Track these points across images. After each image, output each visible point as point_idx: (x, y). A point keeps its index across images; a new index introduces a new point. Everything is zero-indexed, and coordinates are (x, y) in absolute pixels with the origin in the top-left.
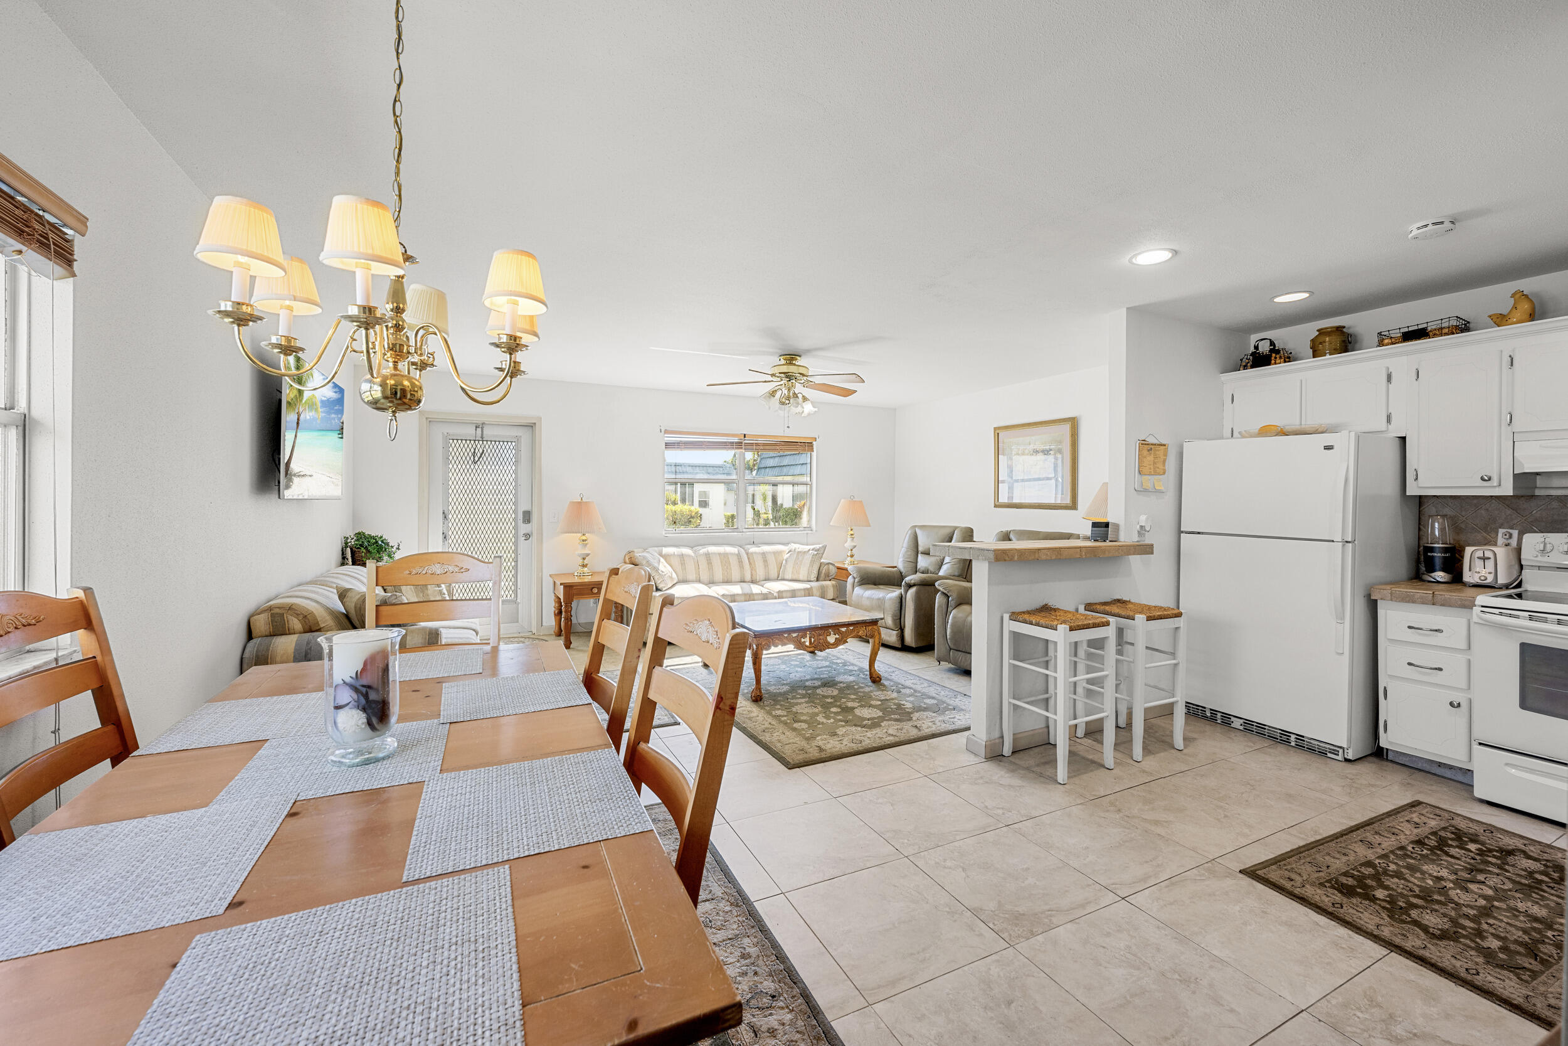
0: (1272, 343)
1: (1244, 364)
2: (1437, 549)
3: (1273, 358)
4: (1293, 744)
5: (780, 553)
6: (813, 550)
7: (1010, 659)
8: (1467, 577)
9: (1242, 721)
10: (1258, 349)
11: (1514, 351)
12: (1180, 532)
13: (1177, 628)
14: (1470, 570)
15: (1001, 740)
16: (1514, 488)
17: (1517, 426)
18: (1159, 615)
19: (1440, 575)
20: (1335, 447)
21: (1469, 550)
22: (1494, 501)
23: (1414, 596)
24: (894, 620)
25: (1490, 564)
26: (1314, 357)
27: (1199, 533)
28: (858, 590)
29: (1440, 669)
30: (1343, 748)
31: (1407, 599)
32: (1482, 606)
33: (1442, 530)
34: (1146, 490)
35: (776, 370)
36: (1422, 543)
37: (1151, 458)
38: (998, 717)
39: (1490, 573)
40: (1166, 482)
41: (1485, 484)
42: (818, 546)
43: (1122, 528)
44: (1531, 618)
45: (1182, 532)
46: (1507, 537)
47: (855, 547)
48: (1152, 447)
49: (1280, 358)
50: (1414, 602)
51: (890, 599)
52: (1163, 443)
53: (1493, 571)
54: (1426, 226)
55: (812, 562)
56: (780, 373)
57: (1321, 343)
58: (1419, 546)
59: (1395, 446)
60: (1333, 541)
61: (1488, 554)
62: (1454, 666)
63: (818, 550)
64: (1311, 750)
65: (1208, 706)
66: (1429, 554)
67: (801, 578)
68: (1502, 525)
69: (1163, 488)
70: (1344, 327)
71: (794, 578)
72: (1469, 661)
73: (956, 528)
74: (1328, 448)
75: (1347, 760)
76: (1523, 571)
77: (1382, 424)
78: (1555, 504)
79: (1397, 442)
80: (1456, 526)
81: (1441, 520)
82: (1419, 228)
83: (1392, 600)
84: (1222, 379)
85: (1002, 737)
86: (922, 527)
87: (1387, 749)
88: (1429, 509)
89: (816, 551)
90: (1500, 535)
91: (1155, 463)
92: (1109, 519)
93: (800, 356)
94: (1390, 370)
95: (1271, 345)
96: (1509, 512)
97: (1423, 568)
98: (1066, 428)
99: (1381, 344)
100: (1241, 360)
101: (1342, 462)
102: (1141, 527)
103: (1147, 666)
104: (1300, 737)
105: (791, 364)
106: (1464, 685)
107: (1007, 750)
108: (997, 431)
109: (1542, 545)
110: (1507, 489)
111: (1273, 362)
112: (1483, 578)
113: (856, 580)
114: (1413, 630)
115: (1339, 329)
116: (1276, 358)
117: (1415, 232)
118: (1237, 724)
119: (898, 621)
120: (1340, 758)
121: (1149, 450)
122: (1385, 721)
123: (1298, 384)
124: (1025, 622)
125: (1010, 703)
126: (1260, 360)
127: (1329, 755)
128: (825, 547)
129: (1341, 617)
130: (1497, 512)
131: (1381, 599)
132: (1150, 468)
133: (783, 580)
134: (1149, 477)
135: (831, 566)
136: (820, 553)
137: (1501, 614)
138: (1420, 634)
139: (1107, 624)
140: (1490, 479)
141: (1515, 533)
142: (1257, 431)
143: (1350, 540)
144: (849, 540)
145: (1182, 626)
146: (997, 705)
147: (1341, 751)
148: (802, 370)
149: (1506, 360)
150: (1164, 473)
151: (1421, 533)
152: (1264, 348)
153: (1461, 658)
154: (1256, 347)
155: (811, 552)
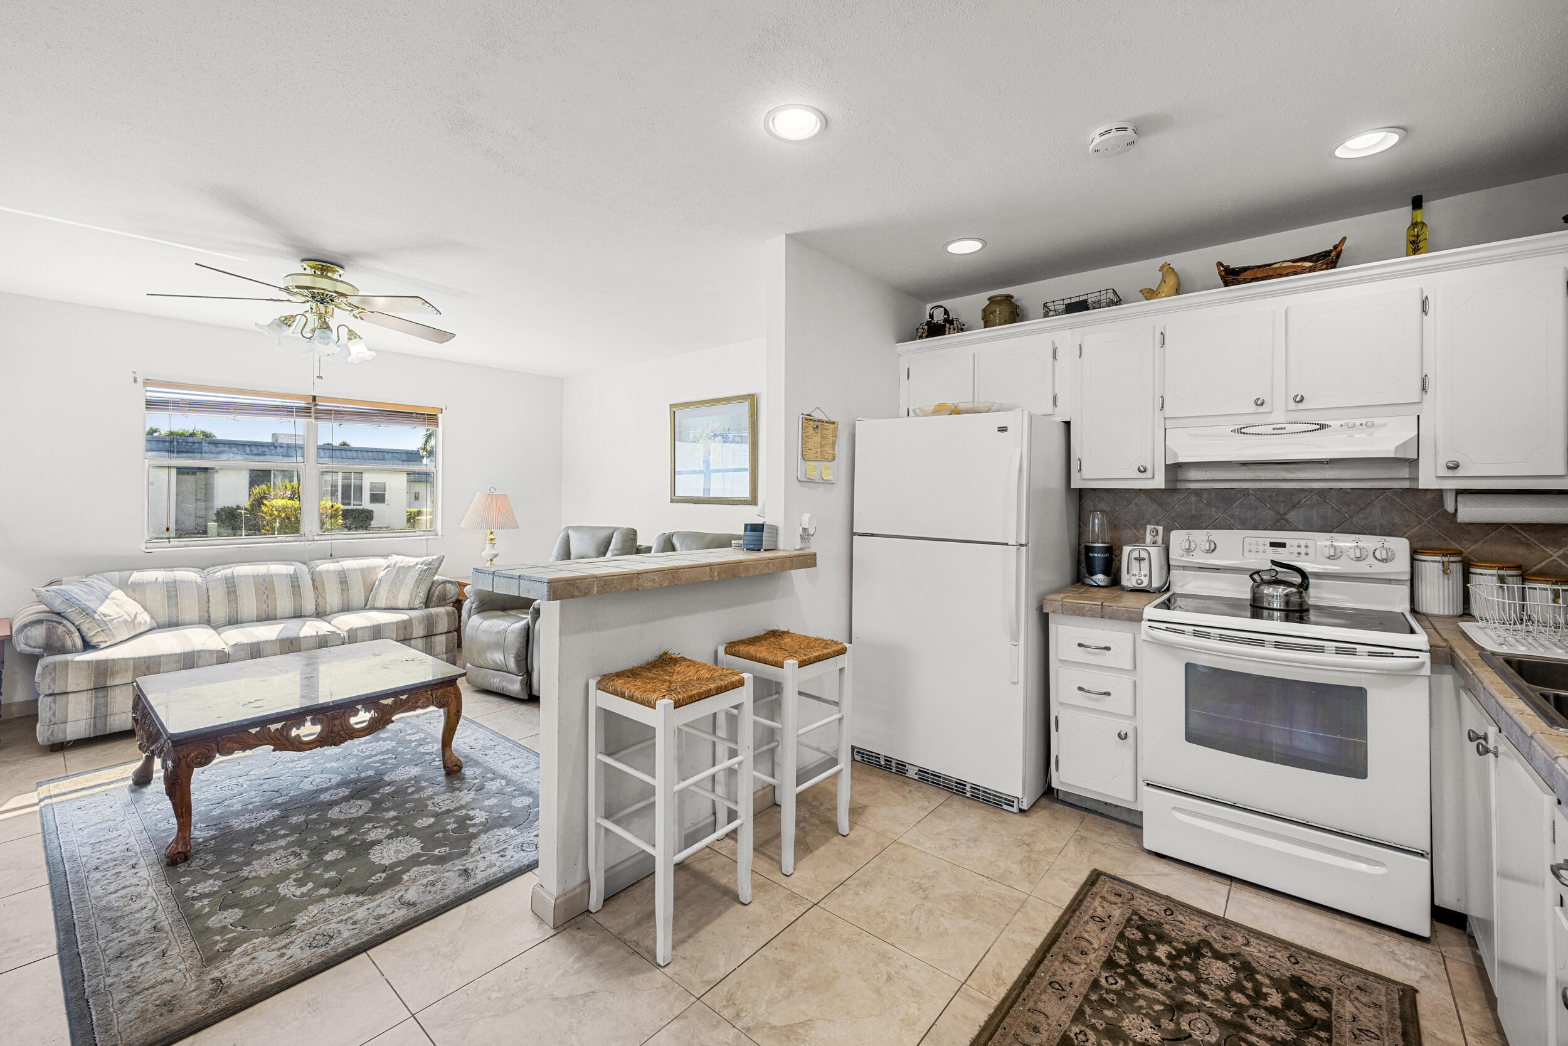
0: (946, 312)
1: (919, 334)
2: (1097, 550)
3: (947, 329)
4: (968, 794)
5: (374, 569)
6: (422, 564)
7: (598, 752)
8: (1127, 581)
9: (917, 769)
10: (933, 319)
11: (1165, 327)
12: (853, 534)
13: (841, 670)
14: (1128, 573)
15: (586, 887)
16: (1166, 481)
17: (1169, 411)
18: (816, 657)
19: (1100, 578)
20: (1009, 429)
21: (1126, 549)
22: (1142, 495)
23: (1083, 608)
24: (518, 662)
25: (1145, 564)
26: (985, 327)
27: (872, 535)
28: (475, 620)
29: (1108, 694)
30: (1018, 799)
31: (1078, 612)
32: (1149, 620)
33: (1101, 525)
34: (811, 481)
35: (291, 283)
36: (1082, 541)
37: (817, 439)
38: (582, 850)
39: (1145, 576)
40: (835, 471)
41: (1142, 475)
42: (430, 558)
43: (781, 532)
44: (1196, 634)
45: (855, 534)
46: (1154, 534)
47: (496, 555)
48: (819, 424)
49: (954, 329)
50: (1084, 615)
51: (513, 632)
52: (833, 420)
53: (1148, 574)
54: (1109, 131)
55: (419, 581)
56: (297, 287)
57: (991, 313)
58: (1079, 545)
59: (1060, 431)
60: (1007, 544)
61: (1144, 555)
62: (1121, 687)
63: (430, 564)
64: (987, 801)
65: (883, 753)
66: (1091, 555)
67: (400, 604)
68: (1149, 520)
69: (832, 478)
70: (1012, 297)
71: (389, 605)
72: (1135, 682)
73: (616, 529)
74: (1002, 429)
75: (1021, 811)
76: (1171, 572)
77: (1048, 408)
78: (1193, 498)
79: (1062, 426)
80: (1113, 524)
81: (1100, 516)
82: (1101, 135)
83: (1063, 613)
84: (898, 349)
85: (588, 881)
86: (577, 529)
87: (1058, 790)
88: (1088, 504)
89: (426, 565)
90: (1148, 531)
91: (822, 446)
92: (768, 520)
93: (342, 267)
94: (1056, 346)
95: (945, 314)
96: (1155, 507)
97: (1084, 571)
98: (745, 406)
99: (1046, 315)
100: (917, 330)
101: (1014, 448)
102: (805, 529)
103: (800, 732)
104: (975, 788)
105: (323, 276)
106: (1130, 713)
107: (595, 901)
108: (673, 409)
109: (1187, 543)
110: (1159, 482)
111: (947, 332)
112: (1139, 582)
113: (474, 606)
114: (1083, 648)
115: (1009, 298)
116: (949, 329)
117: (1098, 140)
118: (912, 773)
119: (523, 662)
120: (1015, 810)
121: (814, 429)
122: (1057, 757)
123: (971, 355)
124: (615, 693)
125: (598, 825)
126: (934, 330)
127: (1005, 807)
128: (441, 560)
129: (1015, 638)
130: (1144, 507)
131: (1053, 612)
132: (817, 453)
133: (374, 608)
134: (816, 464)
135: (448, 586)
136: (432, 568)
137: (1167, 629)
138: (1090, 653)
139: (741, 683)
140: (1145, 471)
141: (1160, 529)
142: (933, 408)
143: (1024, 543)
144: (488, 547)
145: (846, 666)
146: (580, 830)
147: (1016, 801)
148: (341, 288)
149: (1158, 337)
150: (834, 459)
151: (1081, 530)
152: (939, 317)
153: (1126, 681)
154: (931, 316)
155: (419, 566)
